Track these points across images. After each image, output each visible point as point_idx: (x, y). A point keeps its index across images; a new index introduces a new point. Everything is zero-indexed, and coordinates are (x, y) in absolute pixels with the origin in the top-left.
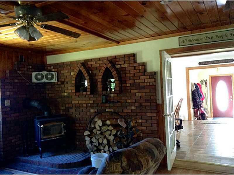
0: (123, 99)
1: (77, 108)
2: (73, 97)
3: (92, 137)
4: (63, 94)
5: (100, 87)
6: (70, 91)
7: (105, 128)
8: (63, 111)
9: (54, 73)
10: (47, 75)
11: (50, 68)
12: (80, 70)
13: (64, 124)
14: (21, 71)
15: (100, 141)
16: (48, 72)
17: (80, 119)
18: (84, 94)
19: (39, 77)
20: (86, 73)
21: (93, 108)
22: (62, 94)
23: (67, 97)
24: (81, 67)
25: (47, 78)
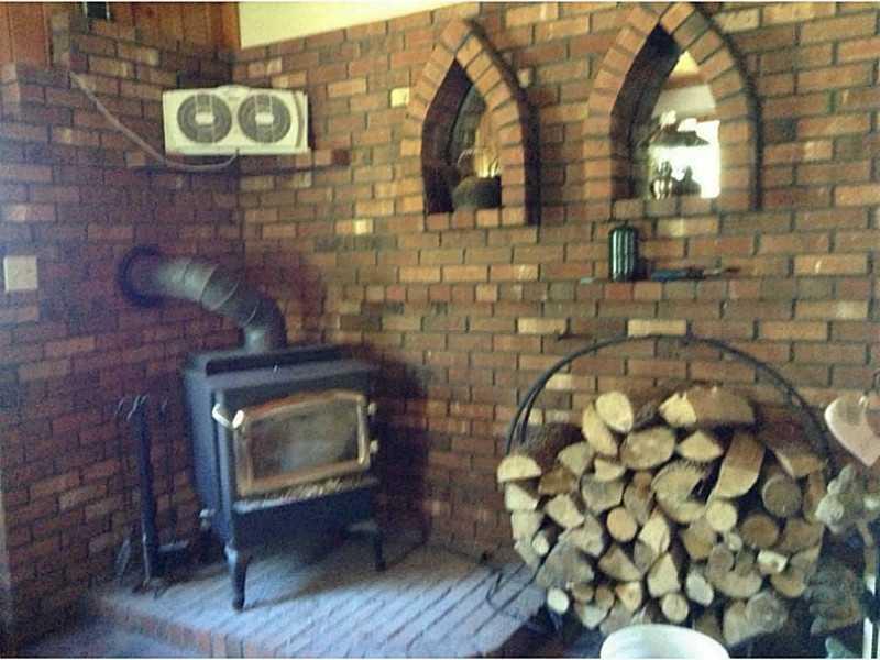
0: (764, 249)
1: (434, 312)
2: (406, 242)
3: (551, 491)
4: (342, 227)
5: (600, 174)
6: (385, 210)
7: (651, 443)
8: (349, 322)
9: (287, 98)
10: (247, 109)
11: (262, 72)
12: (456, 63)
13: (368, 402)
14: (93, 78)
15: (621, 527)
16: (255, 92)
17: (451, 372)
18: (479, 223)
19: (205, 118)
20: (497, 85)
21: (538, 309)
22: (339, 225)
23: (372, 242)
24: (464, 42)
25: (251, 130)
